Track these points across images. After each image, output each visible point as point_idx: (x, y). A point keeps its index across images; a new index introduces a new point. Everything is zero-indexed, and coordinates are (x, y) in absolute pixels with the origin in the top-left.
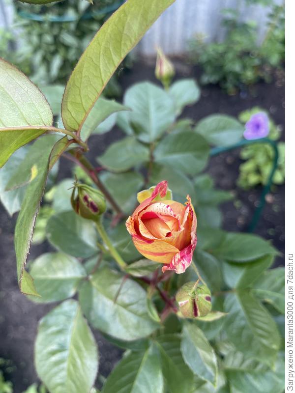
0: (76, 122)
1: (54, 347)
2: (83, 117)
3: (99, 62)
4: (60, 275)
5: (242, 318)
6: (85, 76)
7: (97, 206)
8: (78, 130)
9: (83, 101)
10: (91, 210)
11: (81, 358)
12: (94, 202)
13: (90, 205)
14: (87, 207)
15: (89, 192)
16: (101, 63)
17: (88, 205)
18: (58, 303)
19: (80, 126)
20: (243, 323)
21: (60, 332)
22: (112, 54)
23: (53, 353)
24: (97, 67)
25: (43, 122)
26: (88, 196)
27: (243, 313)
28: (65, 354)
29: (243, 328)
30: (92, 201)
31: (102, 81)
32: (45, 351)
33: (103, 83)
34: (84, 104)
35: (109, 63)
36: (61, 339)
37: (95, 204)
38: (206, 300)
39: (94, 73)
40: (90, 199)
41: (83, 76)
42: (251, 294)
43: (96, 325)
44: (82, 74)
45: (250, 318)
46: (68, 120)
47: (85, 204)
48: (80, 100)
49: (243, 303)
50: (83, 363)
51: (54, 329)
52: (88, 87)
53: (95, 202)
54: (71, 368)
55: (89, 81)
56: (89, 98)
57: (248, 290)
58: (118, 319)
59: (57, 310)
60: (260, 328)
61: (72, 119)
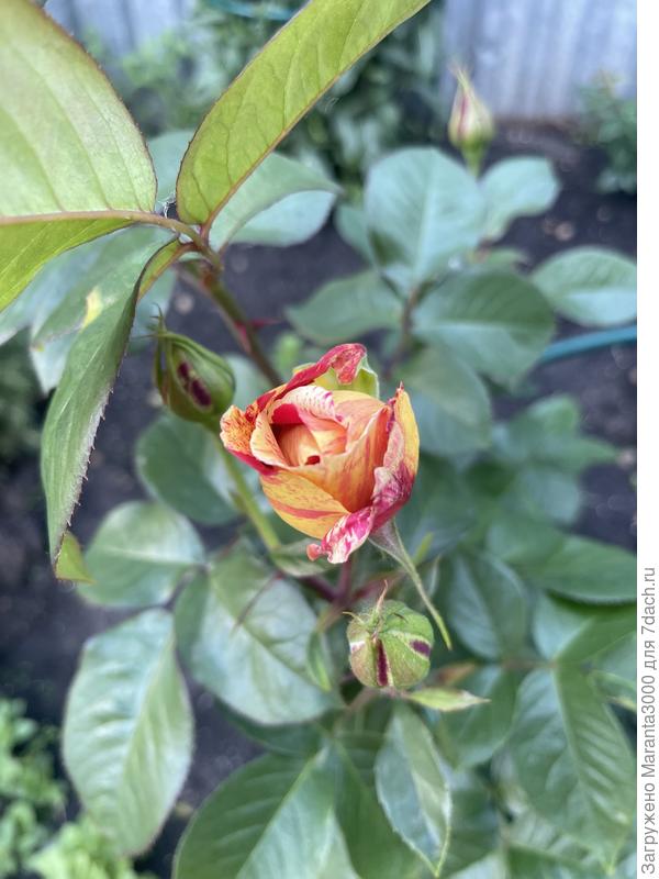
0: (206, 203)
1: (106, 706)
2: (225, 193)
3: (286, 76)
4: (152, 553)
5: (557, 733)
6: (249, 104)
7: (207, 392)
8: (207, 221)
9: (232, 158)
10: (191, 399)
11: (158, 741)
12: (201, 382)
13: (190, 385)
14: (183, 391)
15: (193, 356)
16: (290, 79)
17: (186, 387)
18: (133, 613)
19: (213, 214)
20: (557, 744)
21: (125, 676)
22: (320, 60)
23: (104, 719)
24: (279, 86)
25: (137, 200)
26: (189, 365)
27: (561, 720)
28: (128, 726)
29: (554, 757)
30: (197, 378)
31: (284, 119)
32: (89, 711)
33: (284, 125)
34: (232, 165)
35: (308, 82)
36: (123, 691)
37: (204, 386)
38: (412, 650)
39: (271, 98)
40: (192, 374)
41: (244, 102)
42: (591, 681)
43: (200, 677)
44: (242, 98)
45: (578, 738)
46: (189, 199)
47: (180, 382)
48: (223, 156)
49: (567, 697)
50: (159, 756)
51: (113, 666)
52: (249, 130)
53: (205, 383)
54: (135, 759)
55: (255, 115)
56: (246, 155)
57: (586, 670)
58: (248, 671)
59: (128, 628)
60: (598, 766)
61: (198, 197)
